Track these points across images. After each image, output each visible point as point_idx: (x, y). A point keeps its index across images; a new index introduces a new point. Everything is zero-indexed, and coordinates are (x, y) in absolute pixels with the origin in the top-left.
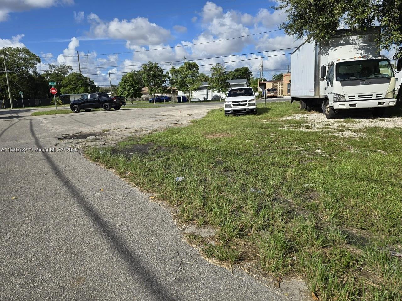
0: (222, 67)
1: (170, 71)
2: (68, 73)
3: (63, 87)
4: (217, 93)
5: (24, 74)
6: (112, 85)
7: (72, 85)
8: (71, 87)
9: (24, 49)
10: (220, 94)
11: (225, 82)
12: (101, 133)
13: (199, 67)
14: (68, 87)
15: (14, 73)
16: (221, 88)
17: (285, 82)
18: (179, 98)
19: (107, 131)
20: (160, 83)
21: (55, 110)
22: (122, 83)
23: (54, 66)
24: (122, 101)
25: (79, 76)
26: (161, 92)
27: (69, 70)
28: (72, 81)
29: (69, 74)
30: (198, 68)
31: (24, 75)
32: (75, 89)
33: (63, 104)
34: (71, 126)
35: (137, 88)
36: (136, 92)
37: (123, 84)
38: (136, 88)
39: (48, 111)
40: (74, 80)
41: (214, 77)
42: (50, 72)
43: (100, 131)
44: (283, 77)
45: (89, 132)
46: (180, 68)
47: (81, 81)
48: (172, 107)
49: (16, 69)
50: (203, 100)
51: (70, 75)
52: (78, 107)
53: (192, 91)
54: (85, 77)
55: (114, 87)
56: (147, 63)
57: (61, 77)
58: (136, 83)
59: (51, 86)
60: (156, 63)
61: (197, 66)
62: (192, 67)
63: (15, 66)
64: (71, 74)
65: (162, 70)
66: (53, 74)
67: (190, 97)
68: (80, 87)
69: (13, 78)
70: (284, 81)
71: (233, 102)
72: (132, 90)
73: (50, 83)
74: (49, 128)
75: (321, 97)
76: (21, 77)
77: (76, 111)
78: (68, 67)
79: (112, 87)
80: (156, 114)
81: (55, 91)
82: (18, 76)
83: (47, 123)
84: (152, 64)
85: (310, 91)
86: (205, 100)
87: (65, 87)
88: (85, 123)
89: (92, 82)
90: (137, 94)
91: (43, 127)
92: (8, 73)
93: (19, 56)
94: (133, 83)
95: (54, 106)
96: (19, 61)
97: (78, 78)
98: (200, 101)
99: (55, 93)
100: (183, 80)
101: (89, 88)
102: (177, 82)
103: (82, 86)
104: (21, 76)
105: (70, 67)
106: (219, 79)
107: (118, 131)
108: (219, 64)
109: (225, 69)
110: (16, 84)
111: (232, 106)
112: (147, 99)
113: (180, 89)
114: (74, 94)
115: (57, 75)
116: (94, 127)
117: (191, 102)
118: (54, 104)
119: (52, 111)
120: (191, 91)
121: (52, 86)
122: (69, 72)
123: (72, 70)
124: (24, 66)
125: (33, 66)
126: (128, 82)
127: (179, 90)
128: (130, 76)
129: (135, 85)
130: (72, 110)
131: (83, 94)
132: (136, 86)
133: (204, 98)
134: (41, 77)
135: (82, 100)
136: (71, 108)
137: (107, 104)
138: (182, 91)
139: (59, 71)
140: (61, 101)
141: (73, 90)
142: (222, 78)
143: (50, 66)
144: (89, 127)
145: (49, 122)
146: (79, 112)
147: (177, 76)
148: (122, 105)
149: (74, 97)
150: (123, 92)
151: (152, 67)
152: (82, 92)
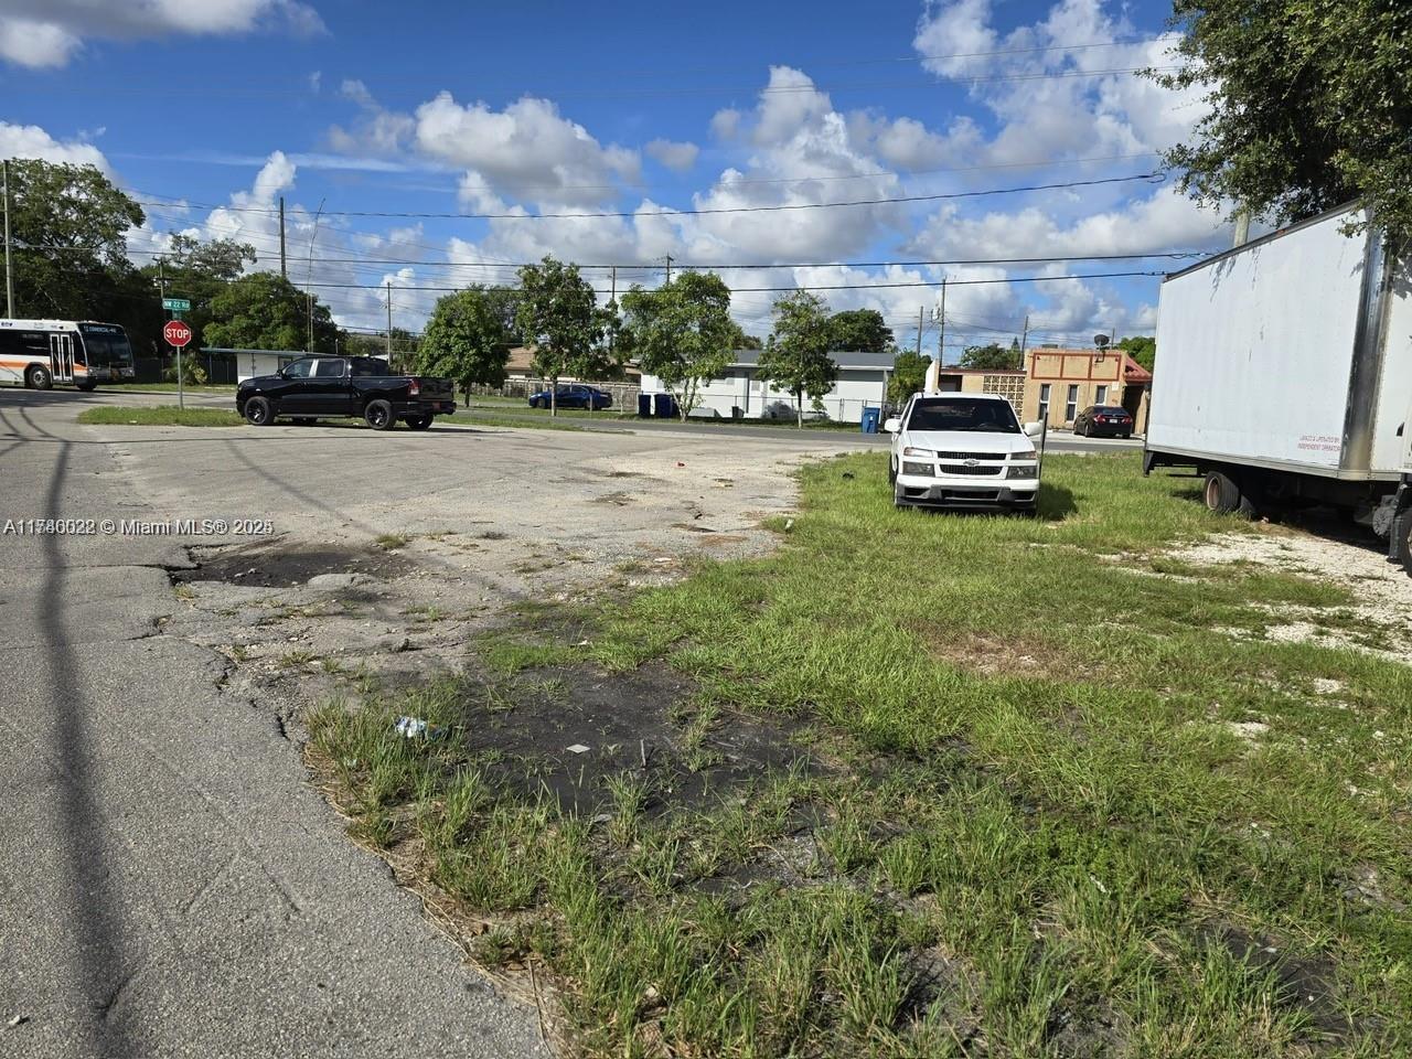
0: (816, 303)
1: (625, 299)
2: (238, 273)
3: (216, 319)
4: (789, 395)
5: (77, 260)
6: (396, 330)
7: (250, 317)
8: (244, 322)
9: (89, 172)
10: (800, 399)
11: (824, 360)
12: (371, 553)
13: (732, 296)
14: (234, 323)
15: (39, 252)
16: (807, 378)
17: (1033, 378)
18: (644, 400)
19: (400, 545)
20: (583, 339)
21: (175, 407)
22: (438, 325)
23: (190, 243)
24: (442, 395)
25: (279, 286)
26: (580, 374)
27: (245, 263)
28: (252, 301)
29: (241, 275)
30: (727, 299)
31: (76, 263)
32: (261, 332)
33: (206, 383)
34: (236, 499)
35: (492, 348)
36: (485, 364)
37: (443, 330)
38: (487, 349)
39: (148, 409)
40: (258, 297)
41: (783, 338)
42: (173, 264)
43: (368, 538)
44: (1027, 361)
45: (314, 541)
46: (660, 291)
47: (284, 303)
48: (624, 433)
49: (50, 241)
50: (730, 415)
51: (244, 280)
52: (269, 403)
53: (696, 379)
54: (301, 293)
55: (400, 336)
56: (538, 263)
57: (214, 284)
58: (489, 332)
59: (169, 313)
60: (572, 264)
61: (726, 290)
62: (706, 290)
63: (46, 227)
64: (249, 276)
65: (591, 294)
66: (184, 270)
67: (688, 402)
68: (278, 326)
69: (34, 270)
70: (1029, 374)
71: (942, 455)
72: (472, 357)
73: (167, 304)
74: (138, 501)
75: (1374, 477)
76: (63, 269)
77: (256, 420)
78: (243, 251)
79: (394, 337)
80: (584, 464)
81: (185, 333)
82: (55, 264)
83: (135, 467)
84: (559, 269)
85: (1305, 442)
86: (737, 417)
87: (222, 321)
88: (294, 483)
89: (324, 312)
90: (490, 371)
91: (114, 490)
92: (16, 250)
93: (64, 193)
94: (480, 330)
95: (175, 386)
96: (62, 213)
97: (273, 294)
98: (717, 419)
99: (181, 341)
100: (669, 336)
101: (310, 333)
102: (644, 342)
103: (285, 323)
104: (67, 266)
105: (249, 251)
106: (801, 347)
107: (454, 549)
108: (806, 291)
109: (826, 309)
110: (41, 295)
111: (937, 470)
112: (519, 392)
113: (652, 369)
114: (254, 348)
115: (199, 276)
116: (340, 516)
117: (688, 418)
118: (174, 380)
119: (163, 407)
120: (692, 380)
121: (175, 315)
122: (242, 271)
123: (255, 261)
124: (80, 232)
125: (112, 234)
126: (461, 326)
127: (651, 372)
128: (470, 302)
129: (484, 339)
130: (243, 416)
131: (285, 352)
132: (488, 343)
133: (735, 410)
134: (140, 279)
135: (286, 378)
136: (240, 408)
137: (382, 402)
138: (661, 377)
139: (209, 263)
140: (203, 371)
141: (252, 334)
142: (812, 343)
143: (177, 240)
144: (315, 511)
145: (142, 465)
146: (270, 423)
147: (646, 322)
148: (441, 413)
149: (253, 361)
150: (437, 359)
151: (559, 279)
152: (282, 346)
